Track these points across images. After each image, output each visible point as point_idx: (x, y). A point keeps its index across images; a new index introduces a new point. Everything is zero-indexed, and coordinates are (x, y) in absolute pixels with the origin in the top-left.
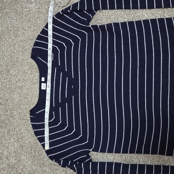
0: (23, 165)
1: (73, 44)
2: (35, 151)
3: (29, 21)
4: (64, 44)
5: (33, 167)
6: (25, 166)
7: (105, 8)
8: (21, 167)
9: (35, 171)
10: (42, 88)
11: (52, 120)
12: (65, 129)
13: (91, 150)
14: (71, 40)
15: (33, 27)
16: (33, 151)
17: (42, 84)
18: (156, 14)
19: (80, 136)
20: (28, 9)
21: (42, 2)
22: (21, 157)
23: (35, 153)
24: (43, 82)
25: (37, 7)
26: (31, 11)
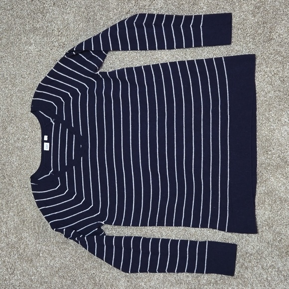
0: (25, 244)
1: (80, 94)
2: (38, 227)
3: (28, 66)
4: (69, 94)
5: (37, 246)
6: (27, 245)
7: (116, 48)
8: (22, 247)
9: (40, 251)
10: (45, 149)
11: (57, 188)
12: (73, 198)
13: (103, 223)
14: (77, 89)
15: (33, 74)
16: (36, 226)
17: (45, 144)
18: (177, 56)
19: (91, 207)
20: (26, 52)
21: (43, 43)
22: (23, 234)
23: (39, 229)
24: (46, 142)
25: (37, 50)
26: (31, 55)
